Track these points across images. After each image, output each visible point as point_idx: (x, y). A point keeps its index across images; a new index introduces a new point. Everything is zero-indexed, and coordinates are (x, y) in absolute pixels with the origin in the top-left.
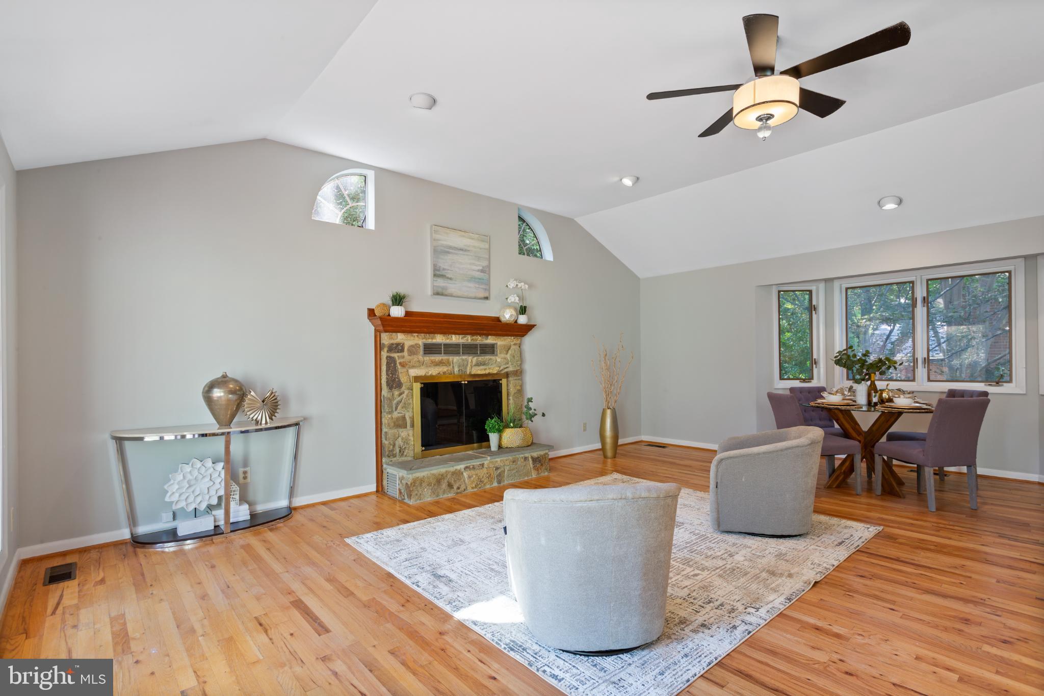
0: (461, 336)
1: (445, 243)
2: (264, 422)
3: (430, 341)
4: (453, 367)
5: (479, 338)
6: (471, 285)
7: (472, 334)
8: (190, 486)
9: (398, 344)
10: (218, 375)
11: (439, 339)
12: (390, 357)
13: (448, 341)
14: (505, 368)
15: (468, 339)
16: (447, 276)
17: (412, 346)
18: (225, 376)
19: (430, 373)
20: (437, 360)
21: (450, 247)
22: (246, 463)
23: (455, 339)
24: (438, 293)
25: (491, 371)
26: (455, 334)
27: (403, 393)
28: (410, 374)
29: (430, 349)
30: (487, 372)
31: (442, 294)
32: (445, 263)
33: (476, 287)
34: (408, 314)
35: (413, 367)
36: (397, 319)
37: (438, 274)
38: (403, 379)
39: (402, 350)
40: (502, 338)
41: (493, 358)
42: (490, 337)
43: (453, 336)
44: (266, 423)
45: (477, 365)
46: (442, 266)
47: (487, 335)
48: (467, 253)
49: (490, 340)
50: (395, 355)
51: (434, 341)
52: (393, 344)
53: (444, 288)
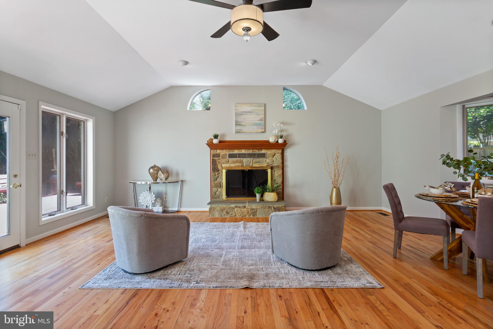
0: (247, 150)
1: (240, 110)
2: (163, 180)
3: (231, 153)
4: (243, 163)
5: (256, 151)
6: (255, 127)
7: (253, 149)
8: (145, 198)
9: (217, 154)
10: (153, 165)
11: (236, 152)
12: (214, 159)
13: (240, 152)
14: (271, 164)
15: (251, 151)
16: (242, 124)
17: (223, 155)
18: (155, 165)
19: (231, 166)
20: (235, 160)
21: (244, 112)
22: (166, 194)
23: (243, 151)
24: (237, 132)
25: (263, 165)
26: (244, 149)
27: (220, 173)
28: (222, 166)
29: (231, 156)
30: (261, 166)
31: (240, 132)
32: (240, 119)
33: (257, 128)
36: (216, 144)
37: (237, 124)
38: (220, 168)
39: (219, 156)
40: (270, 150)
41: (264, 159)
42: (263, 150)
43: (243, 150)
44: (164, 181)
45: (256, 162)
46: (240, 120)
47: (262, 149)
48: (252, 113)
49: (263, 151)
50: (216, 158)
51: (234, 153)
52: (215, 154)
53: (241, 130)
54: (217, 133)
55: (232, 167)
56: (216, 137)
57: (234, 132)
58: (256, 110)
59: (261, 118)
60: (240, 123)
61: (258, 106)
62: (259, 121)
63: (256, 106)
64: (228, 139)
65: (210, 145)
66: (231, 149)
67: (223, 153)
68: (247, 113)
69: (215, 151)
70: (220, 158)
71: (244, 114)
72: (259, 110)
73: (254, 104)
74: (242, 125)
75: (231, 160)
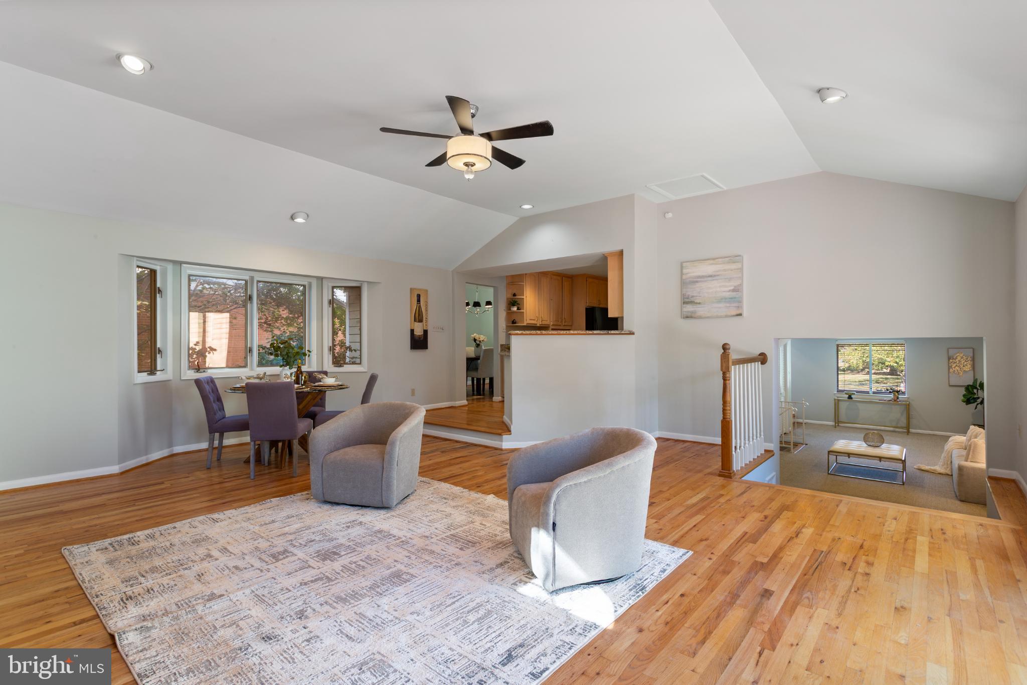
58: (725, 270)
59: (735, 287)
60: (692, 299)
61: (729, 263)
62: (728, 293)
63: (724, 263)
68: (706, 279)
71: (700, 281)
72: (732, 270)
73: (720, 260)
74: (697, 303)
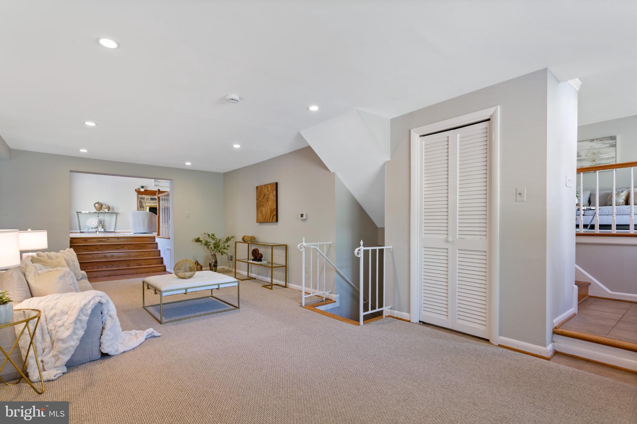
3: (152, 197)
8: (91, 223)
9: (143, 198)
10: (97, 202)
22: (104, 221)
24: (156, 186)
34: (145, 190)
35: (147, 203)
38: (144, 206)
39: (144, 199)
50: (142, 200)
51: (154, 197)
53: (158, 184)
54: (143, 185)
55: (153, 206)
56: (142, 187)
57: (154, 185)
64: (149, 189)
65: (139, 192)
66: (154, 195)
67: (147, 197)
69: (142, 195)
70: (145, 200)
75: (152, 201)
